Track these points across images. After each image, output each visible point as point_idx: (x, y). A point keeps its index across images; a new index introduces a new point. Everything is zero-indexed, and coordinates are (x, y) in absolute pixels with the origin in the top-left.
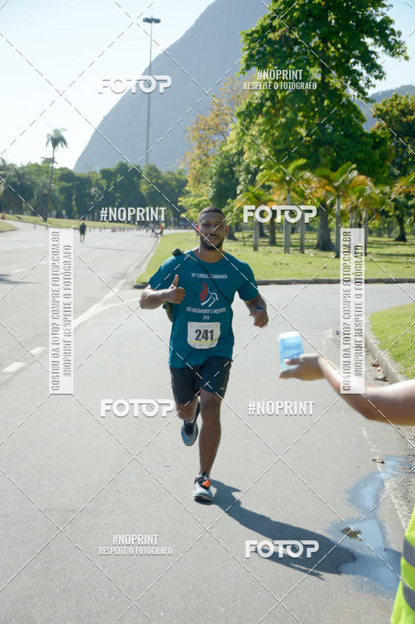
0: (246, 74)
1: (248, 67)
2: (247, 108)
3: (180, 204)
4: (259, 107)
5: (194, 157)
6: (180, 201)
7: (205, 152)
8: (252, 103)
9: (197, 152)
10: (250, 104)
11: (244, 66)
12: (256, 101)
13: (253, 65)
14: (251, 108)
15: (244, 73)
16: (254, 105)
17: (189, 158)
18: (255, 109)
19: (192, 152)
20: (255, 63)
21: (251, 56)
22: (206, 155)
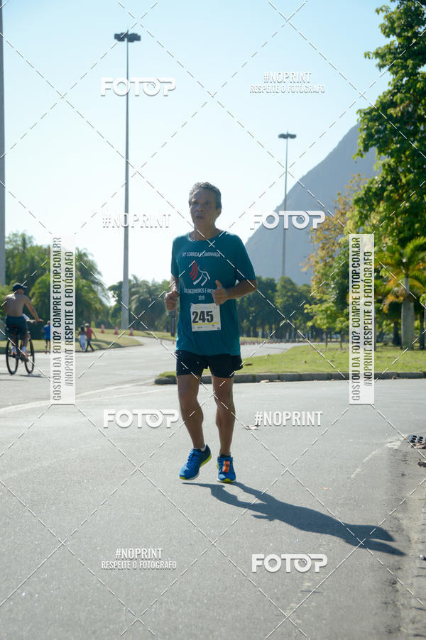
0: (364, 156)
1: (366, 148)
2: (365, 194)
3: (306, 311)
4: (378, 192)
5: (317, 260)
6: (307, 308)
7: (330, 253)
8: (371, 188)
9: (322, 253)
10: (369, 189)
11: (361, 147)
12: (376, 186)
13: (372, 145)
14: (371, 194)
15: (362, 155)
16: (374, 190)
17: (313, 260)
18: (375, 194)
19: (317, 254)
20: (374, 143)
21: (370, 136)
22: (331, 257)
